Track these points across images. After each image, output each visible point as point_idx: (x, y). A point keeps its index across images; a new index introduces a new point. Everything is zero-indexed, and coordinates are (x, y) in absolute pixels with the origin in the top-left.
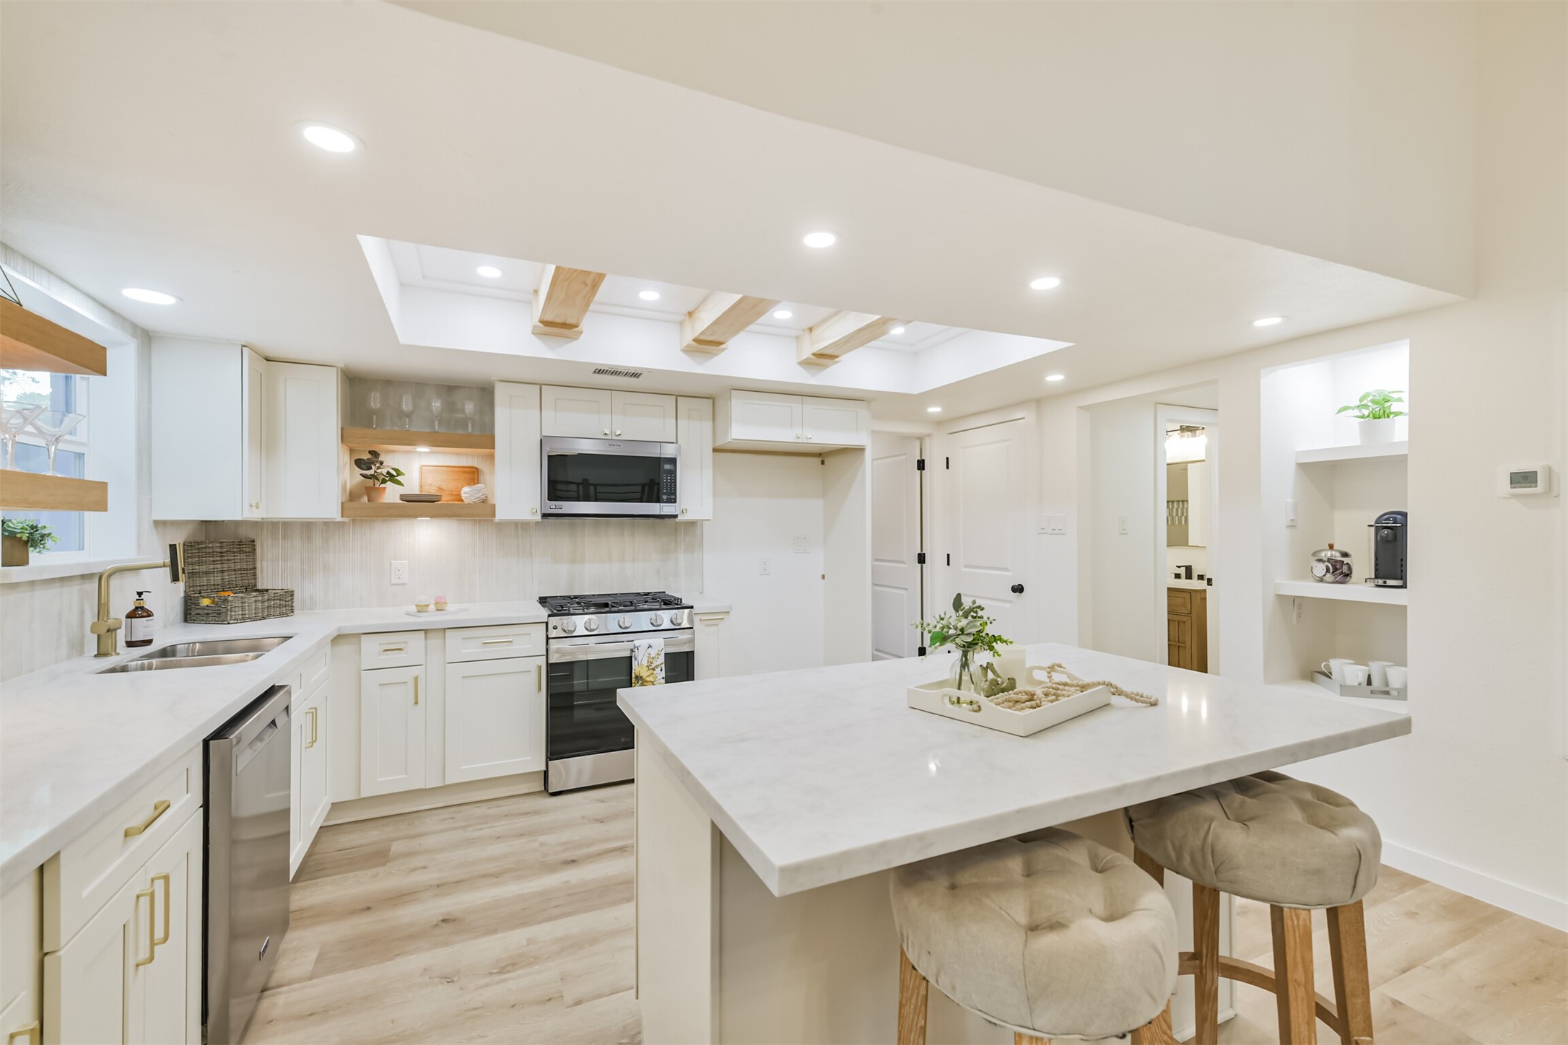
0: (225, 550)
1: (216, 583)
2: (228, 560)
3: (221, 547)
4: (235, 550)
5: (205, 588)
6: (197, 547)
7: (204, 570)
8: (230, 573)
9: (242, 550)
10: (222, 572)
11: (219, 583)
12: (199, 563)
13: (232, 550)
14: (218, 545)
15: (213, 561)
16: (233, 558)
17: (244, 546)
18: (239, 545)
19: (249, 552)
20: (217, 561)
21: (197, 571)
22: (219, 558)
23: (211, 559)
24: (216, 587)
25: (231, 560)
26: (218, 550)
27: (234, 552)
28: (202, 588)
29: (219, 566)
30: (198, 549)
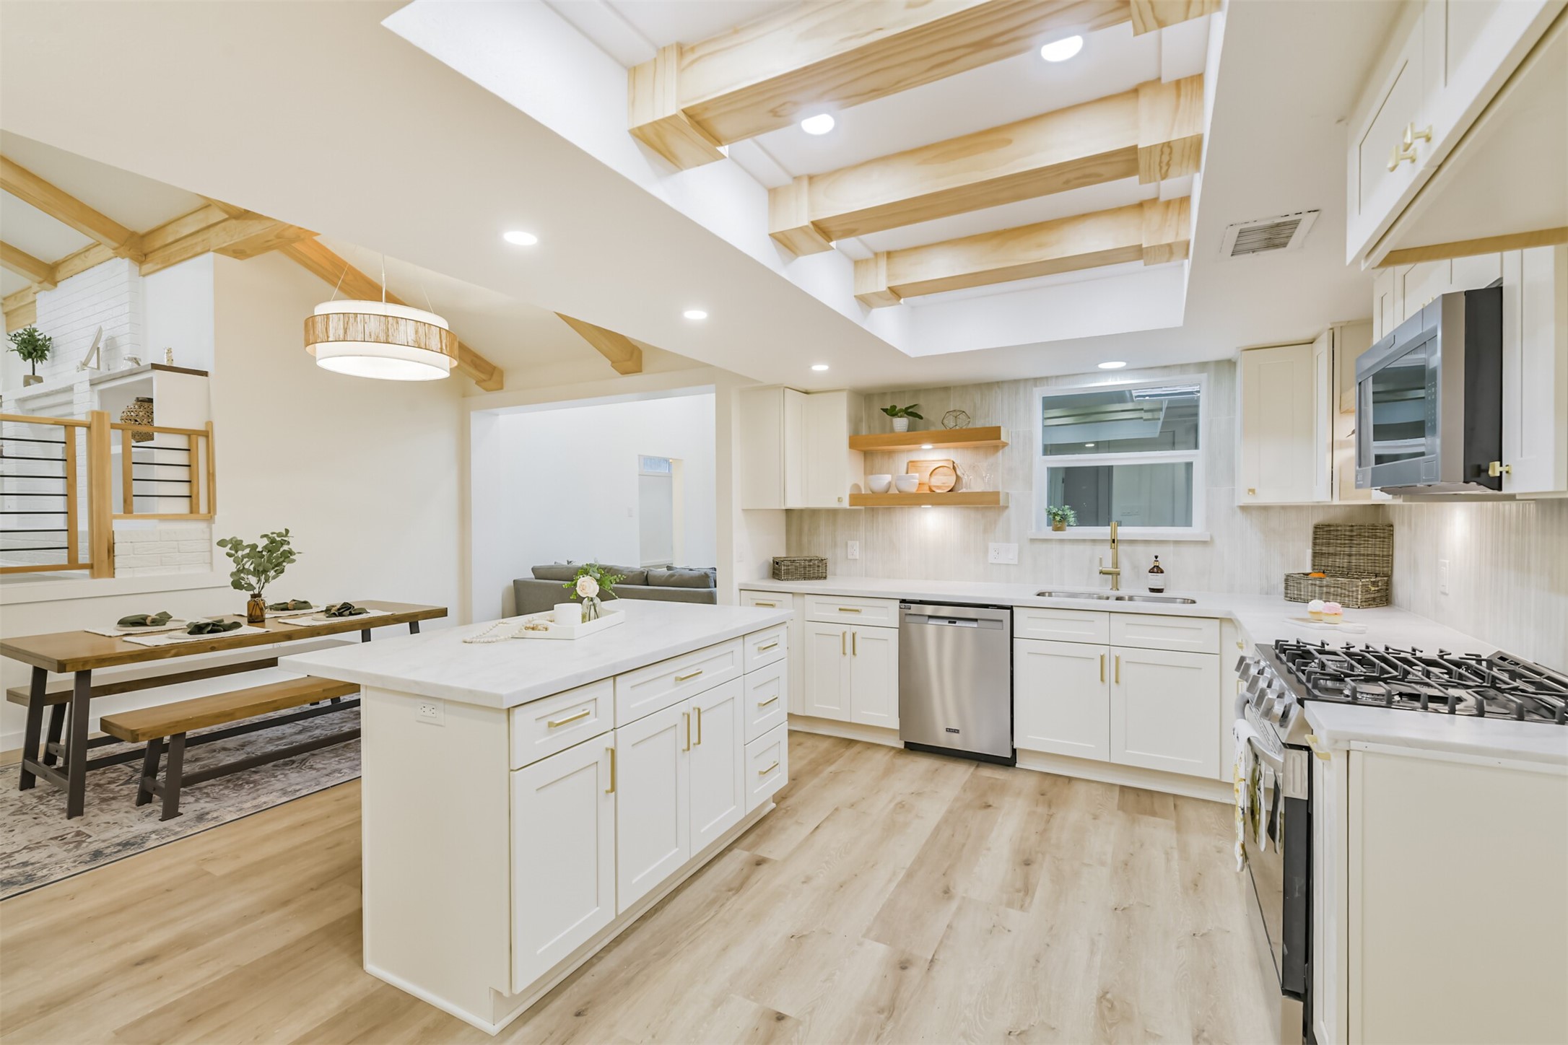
0: (1355, 534)
1: (1341, 565)
2: (1357, 544)
3: (1352, 531)
4: (1367, 534)
5: (1329, 568)
6: (1326, 529)
7: (1331, 552)
8: (1358, 557)
9: (1375, 535)
10: (1350, 555)
11: (1345, 566)
12: (1328, 544)
13: (1363, 534)
14: (1348, 528)
15: (1341, 544)
16: (1363, 542)
17: (1378, 531)
18: (1372, 529)
19: (1384, 538)
20: (1345, 544)
21: (1324, 551)
22: (1347, 542)
23: (1339, 541)
24: (1341, 569)
25: (1360, 544)
26: (1347, 533)
27: (1365, 537)
28: (1326, 568)
29: (1347, 549)
30: (1327, 531)
